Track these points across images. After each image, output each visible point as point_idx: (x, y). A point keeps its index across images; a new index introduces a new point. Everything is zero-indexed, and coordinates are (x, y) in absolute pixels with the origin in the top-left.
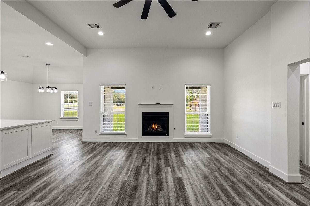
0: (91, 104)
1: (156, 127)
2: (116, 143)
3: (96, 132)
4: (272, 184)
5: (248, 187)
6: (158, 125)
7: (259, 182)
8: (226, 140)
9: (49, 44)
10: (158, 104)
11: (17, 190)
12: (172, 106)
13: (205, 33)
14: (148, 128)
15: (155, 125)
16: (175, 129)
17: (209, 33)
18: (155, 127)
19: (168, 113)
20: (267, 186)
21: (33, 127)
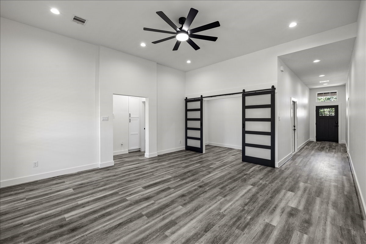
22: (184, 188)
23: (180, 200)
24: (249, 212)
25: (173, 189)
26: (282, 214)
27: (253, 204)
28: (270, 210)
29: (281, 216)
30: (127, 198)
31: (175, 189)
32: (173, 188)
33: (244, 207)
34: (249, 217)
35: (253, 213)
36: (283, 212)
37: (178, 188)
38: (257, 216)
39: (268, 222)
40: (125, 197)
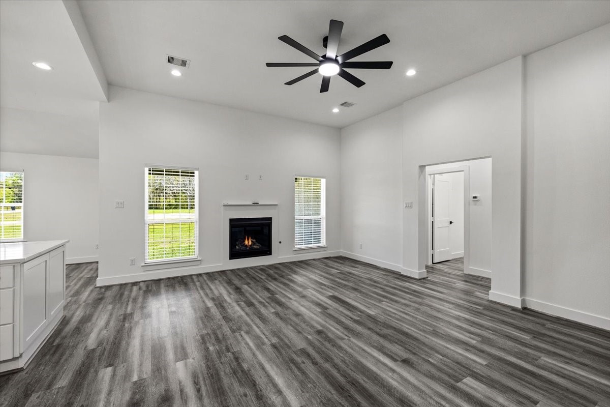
0: (121, 205)
1: (250, 243)
3: (133, 263)
4: (409, 282)
5: (395, 288)
6: (253, 239)
7: (400, 283)
8: (344, 252)
10: (256, 204)
12: (277, 207)
13: (332, 109)
15: (248, 240)
16: (280, 242)
17: (336, 110)
19: (270, 219)
20: (407, 284)
24: (219, 353)
26: (180, 386)
27: (231, 367)
28: (201, 379)
29: (180, 383)
33: (234, 354)
34: (211, 348)
35: (214, 356)
36: (182, 391)
38: (206, 356)
39: (188, 360)
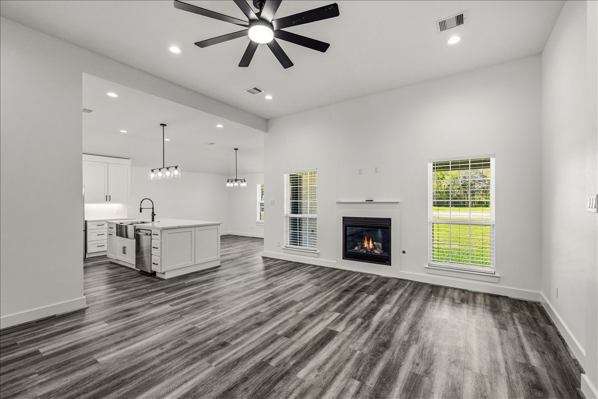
1: (371, 245)
2: (303, 264)
6: (375, 243)
8: (542, 297)
9: (220, 126)
10: (370, 201)
11: (167, 293)
14: (356, 245)
15: (368, 241)
16: (404, 252)
18: (369, 245)
19: (390, 220)
21: (197, 229)
22: (258, 338)
23: (264, 318)
25: (279, 333)
30: (339, 314)
31: (276, 334)
32: (280, 336)
37: (271, 338)
40: (343, 315)
